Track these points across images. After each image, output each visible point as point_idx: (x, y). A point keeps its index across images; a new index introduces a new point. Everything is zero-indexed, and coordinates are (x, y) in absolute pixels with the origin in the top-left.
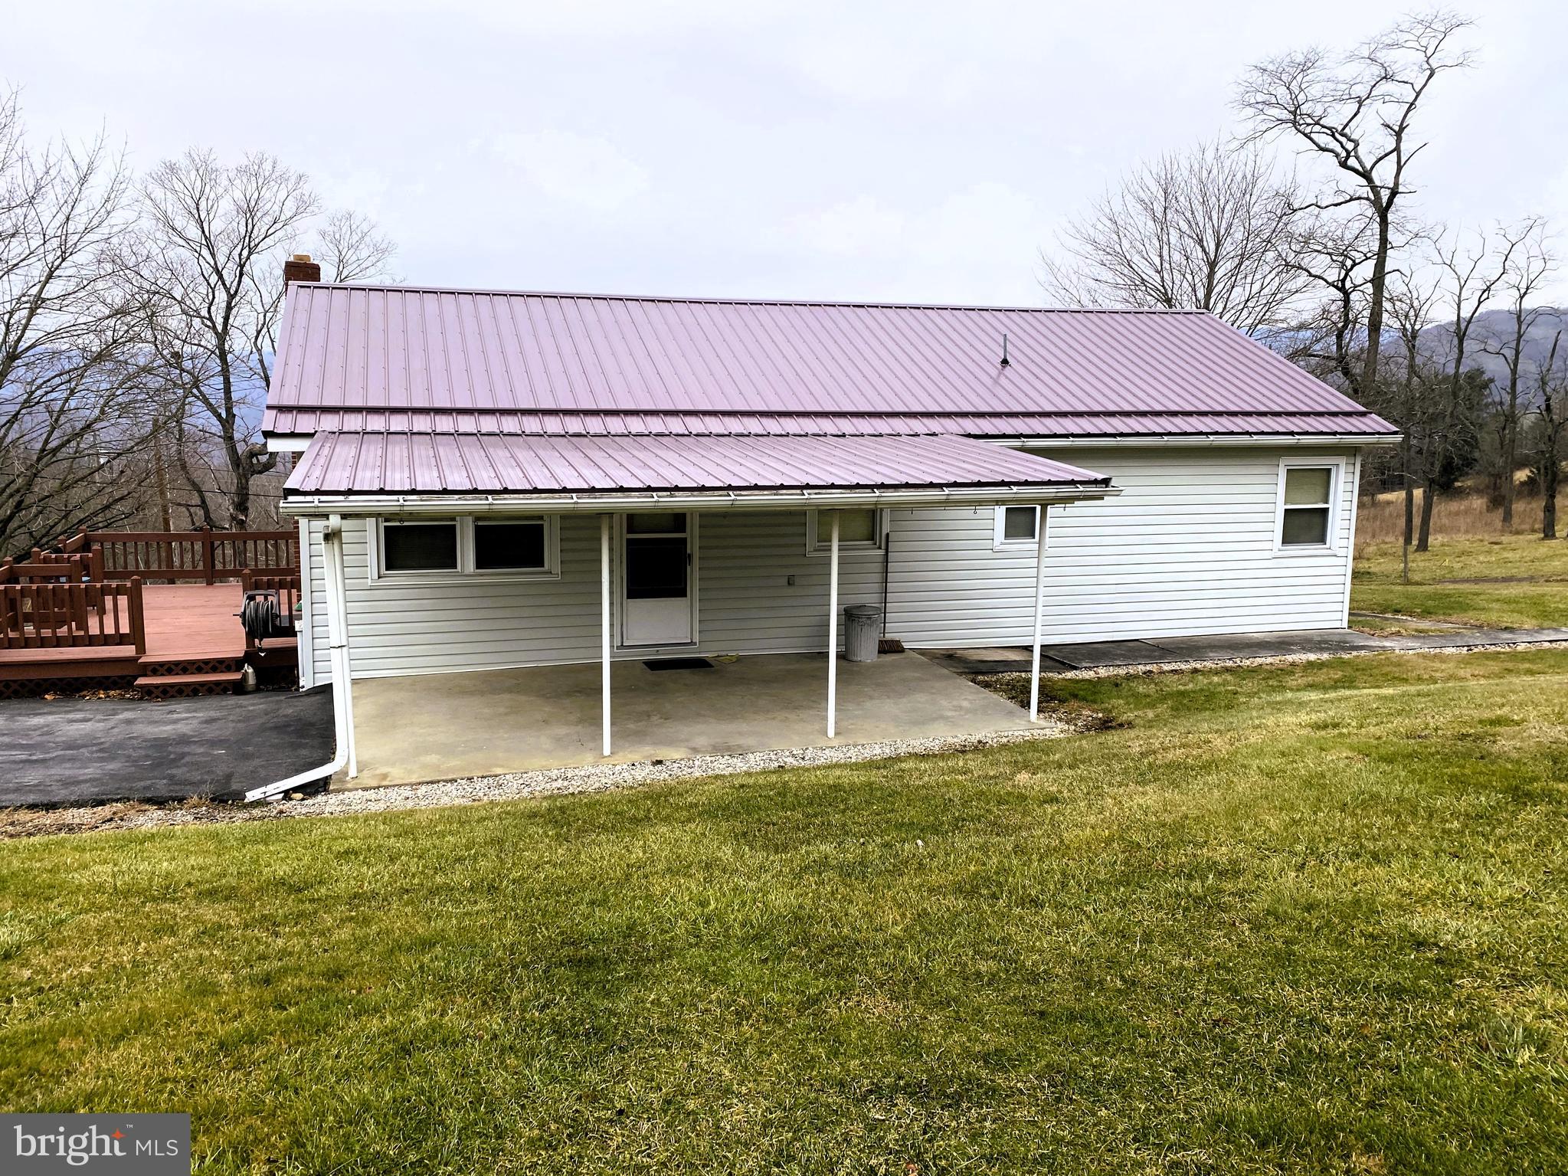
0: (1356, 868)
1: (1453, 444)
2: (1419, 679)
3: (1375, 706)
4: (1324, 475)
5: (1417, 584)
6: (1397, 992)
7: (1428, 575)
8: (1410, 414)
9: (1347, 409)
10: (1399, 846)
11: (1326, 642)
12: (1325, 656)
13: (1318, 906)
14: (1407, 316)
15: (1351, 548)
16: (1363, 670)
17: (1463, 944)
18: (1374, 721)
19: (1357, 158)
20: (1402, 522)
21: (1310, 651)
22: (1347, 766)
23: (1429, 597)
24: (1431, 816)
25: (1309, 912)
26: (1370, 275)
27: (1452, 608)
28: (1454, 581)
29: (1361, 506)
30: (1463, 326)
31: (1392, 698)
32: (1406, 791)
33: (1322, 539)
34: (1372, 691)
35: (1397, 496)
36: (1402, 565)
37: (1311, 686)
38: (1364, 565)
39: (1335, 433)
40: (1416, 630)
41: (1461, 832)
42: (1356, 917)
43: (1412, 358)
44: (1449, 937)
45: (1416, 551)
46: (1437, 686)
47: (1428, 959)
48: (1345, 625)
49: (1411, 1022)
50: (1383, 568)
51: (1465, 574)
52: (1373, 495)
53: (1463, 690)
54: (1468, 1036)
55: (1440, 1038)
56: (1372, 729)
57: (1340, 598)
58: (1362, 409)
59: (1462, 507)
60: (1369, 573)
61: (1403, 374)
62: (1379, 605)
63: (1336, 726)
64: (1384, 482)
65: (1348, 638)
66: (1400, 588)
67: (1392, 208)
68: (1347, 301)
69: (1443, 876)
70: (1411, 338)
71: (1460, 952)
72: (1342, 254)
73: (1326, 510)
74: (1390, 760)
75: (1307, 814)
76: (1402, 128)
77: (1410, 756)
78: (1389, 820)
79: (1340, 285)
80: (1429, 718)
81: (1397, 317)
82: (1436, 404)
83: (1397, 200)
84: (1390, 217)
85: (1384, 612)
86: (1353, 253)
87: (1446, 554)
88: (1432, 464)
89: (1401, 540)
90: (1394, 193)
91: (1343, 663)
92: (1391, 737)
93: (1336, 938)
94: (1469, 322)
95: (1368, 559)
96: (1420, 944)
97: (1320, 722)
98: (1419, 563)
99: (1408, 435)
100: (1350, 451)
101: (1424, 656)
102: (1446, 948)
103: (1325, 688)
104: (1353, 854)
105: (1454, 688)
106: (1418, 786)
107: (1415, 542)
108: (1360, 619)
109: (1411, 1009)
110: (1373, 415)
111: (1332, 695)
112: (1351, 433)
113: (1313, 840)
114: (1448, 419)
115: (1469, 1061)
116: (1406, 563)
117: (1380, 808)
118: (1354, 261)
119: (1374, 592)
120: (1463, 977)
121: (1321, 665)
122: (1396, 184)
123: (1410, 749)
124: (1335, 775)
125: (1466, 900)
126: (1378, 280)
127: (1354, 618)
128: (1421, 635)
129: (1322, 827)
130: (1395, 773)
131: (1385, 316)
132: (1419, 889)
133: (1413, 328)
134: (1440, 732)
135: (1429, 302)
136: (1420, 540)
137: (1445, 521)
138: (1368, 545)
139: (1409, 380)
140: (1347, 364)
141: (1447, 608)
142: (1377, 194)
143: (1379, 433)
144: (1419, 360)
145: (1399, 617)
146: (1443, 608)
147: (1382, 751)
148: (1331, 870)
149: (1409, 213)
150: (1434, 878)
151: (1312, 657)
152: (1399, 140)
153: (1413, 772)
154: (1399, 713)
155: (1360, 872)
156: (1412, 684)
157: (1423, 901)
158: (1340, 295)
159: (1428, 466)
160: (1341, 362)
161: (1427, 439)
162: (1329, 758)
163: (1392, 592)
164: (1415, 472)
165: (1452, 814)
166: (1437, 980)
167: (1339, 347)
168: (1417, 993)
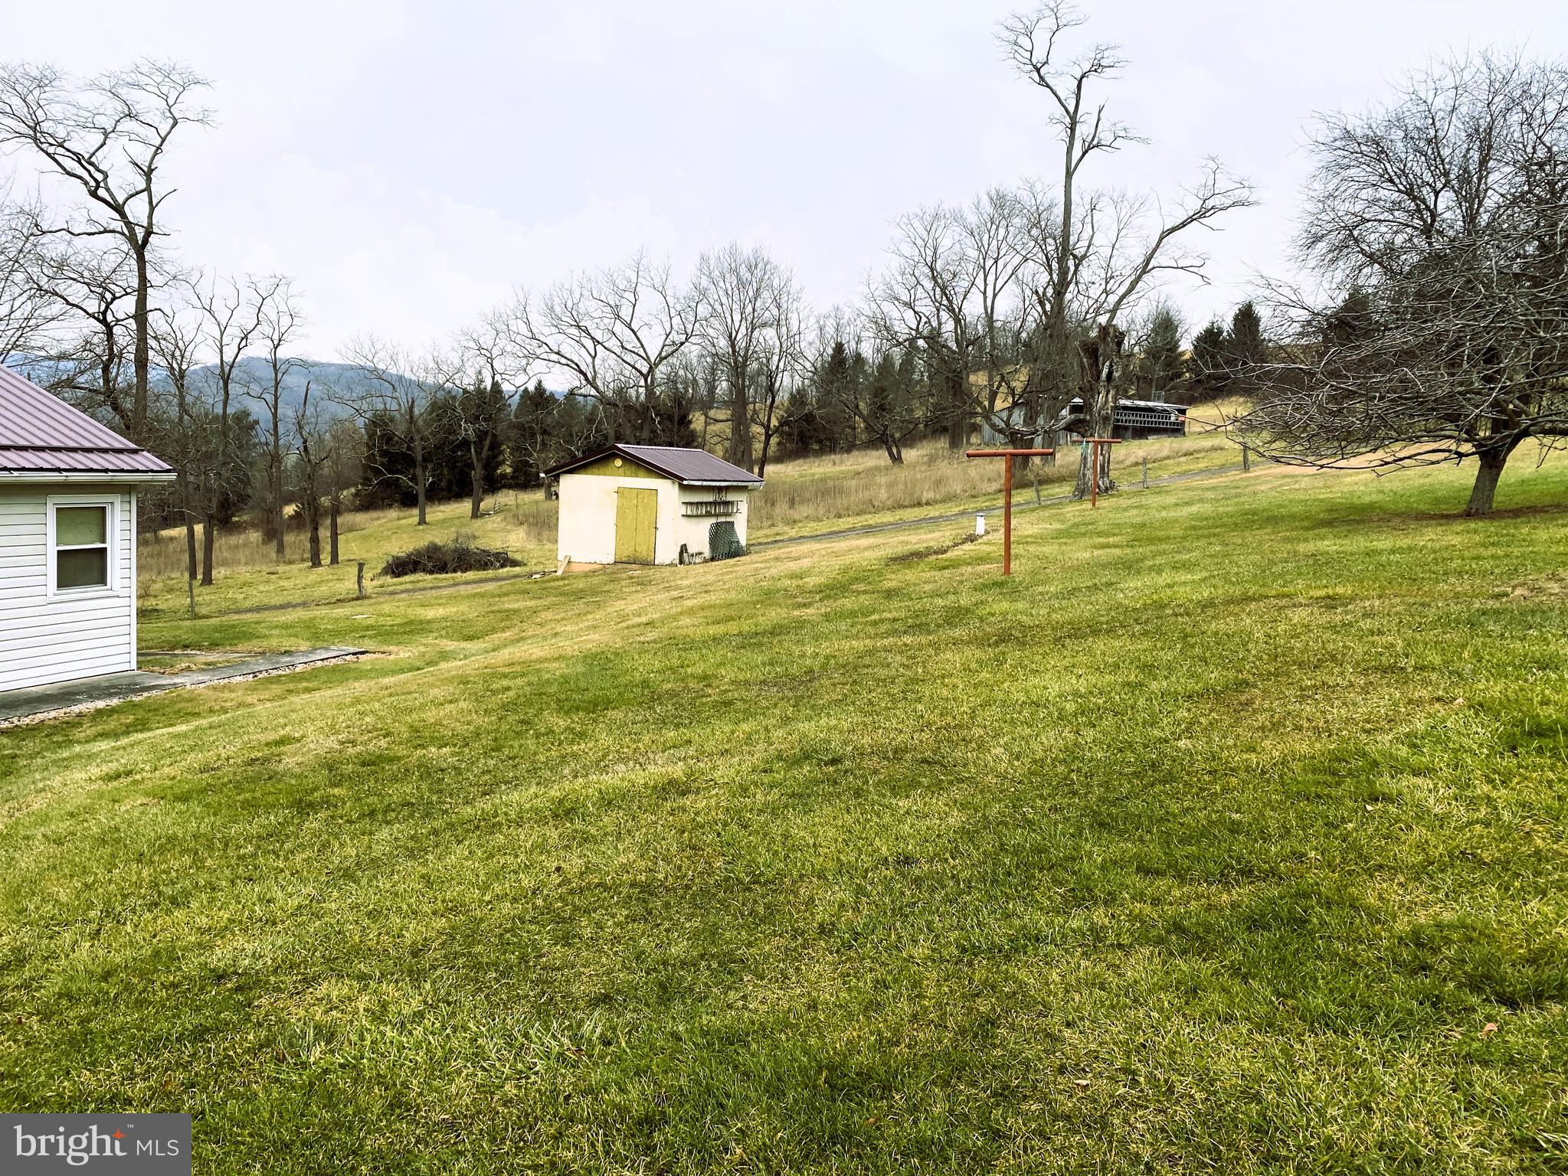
0: (155, 919)
1: (228, 481)
2: (211, 711)
3: (168, 746)
4: (98, 514)
5: (204, 617)
6: (199, 1034)
7: (213, 607)
8: (184, 452)
9: (118, 445)
10: (197, 883)
11: (114, 687)
12: (115, 702)
13: (116, 970)
14: (173, 356)
15: (134, 588)
16: (155, 710)
17: (260, 964)
18: (168, 761)
19: (108, 190)
20: (186, 557)
21: (98, 698)
22: (142, 813)
23: (216, 630)
24: (226, 845)
25: (106, 980)
26: (132, 311)
27: (238, 638)
28: (238, 612)
29: (141, 543)
30: (227, 369)
31: (185, 735)
32: (202, 826)
33: (102, 580)
34: (165, 730)
35: (180, 532)
36: (189, 600)
37: (103, 735)
38: (151, 603)
39: (106, 471)
40: (206, 664)
41: (254, 855)
42: (156, 970)
43: (182, 397)
44: (246, 962)
45: (201, 585)
46: (228, 715)
47: (228, 990)
48: (134, 666)
49: (214, 1059)
50: (171, 603)
51: (247, 604)
52: (156, 532)
53: (251, 715)
54: (267, 1054)
55: (242, 1066)
56: (166, 770)
57: (126, 639)
58: (133, 446)
59: (241, 541)
60: (157, 610)
61: (174, 412)
62: (168, 642)
63: (128, 773)
64: (165, 519)
65: (138, 680)
66: (188, 623)
67: (148, 247)
68: (110, 334)
69: (240, 903)
70: (179, 377)
71: (257, 973)
72: (100, 286)
73: (103, 552)
74: (184, 798)
75: (101, 872)
76: (151, 170)
77: (203, 791)
78: (187, 860)
79: (101, 317)
80: (220, 749)
81: (163, 355)
82: (208, 442)
83: (152, 239)
84: (147, 256)
85: (173, 648)
86: (112, 286)
87: (230, 587)
88: (210, 500)
89: (187, 576)
90: (149, 233)
91: (134, 706)
92: (185, 774)
93: (137, 999)
94: (232, 367)
95: (155, 597)
96: (220, 977)
97: (111, 773)
98: (205, 597)
99: (182, 474)
100: (125, 489)
101: (215, 688)
102: (245, 973)
103: (115, 735)
104: (151, 904)
105: (243, 715)
106: (213, 819)
107: (200, 577)
108: (149, 658)
109: (213, 1046)
110: (145, 453)
111: (124, 741)
112: (122, 471)
113: (109, 900)
114: (220, 458)
115: (268, 1077)
116: (192, 597)
117: (178, 849)
118: (113, 295)
119: (161, 630)
120: (261, 997)
121: (112, 711)
122: (150, 224)
123: (204, 783)
124: (129, 826)
125: (261, 920)
126: (141, 315)
127: (143, 658)
128: (211, 667)
129: (117, 884)
130: (191, 810)
131: (151, 353)
132: (218, 922)
133: (180, 368)
134: (231, 761)
135: (193, 344)
136: (204, 574)
137: (226, 554)
138: (154, 582)
139: (181, 419)
140: (115, 399)
141: (232, 639)
142: (131, 230)
143: (152, 471)
144: (189, 399)
145: (189, 652)
146: (228, 639)
147: (177, 791)
148: (129, 928)
149: (166, 254)
150: (231, 907)
151: (101, 704)
152: (149, 181)
153: (208, 805)
154: (192, 749)
155: (159, 921)
156: (204, 718)
157: (222, 933)
158: (100, 327)
159: (206, 502)
160: (109, 396)
161: (203, 477)
162: (123, 809)
163: (180, 628)
164: (195, 508)
165: (245, 840)
166: (239, 1007)
167: (107, 381)
168: (220, 1028)
